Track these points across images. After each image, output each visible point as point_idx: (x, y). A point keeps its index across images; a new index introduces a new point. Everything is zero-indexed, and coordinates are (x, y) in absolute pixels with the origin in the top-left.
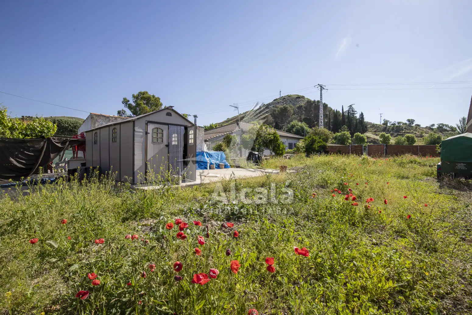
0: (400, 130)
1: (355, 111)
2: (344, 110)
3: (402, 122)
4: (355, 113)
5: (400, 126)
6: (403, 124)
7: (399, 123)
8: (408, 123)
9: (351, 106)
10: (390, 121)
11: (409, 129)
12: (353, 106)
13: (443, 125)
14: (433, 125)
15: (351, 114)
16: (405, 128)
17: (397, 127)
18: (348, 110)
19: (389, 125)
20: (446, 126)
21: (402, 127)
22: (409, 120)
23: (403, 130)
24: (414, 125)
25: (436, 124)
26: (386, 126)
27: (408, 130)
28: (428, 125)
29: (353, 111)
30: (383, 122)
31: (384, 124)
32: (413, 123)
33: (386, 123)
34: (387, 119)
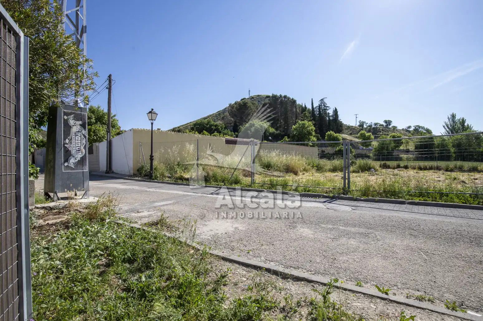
0: (378, 132)
1: (328, 107)
2: (314, 107)
3: (379, 123)
4: (328, 108)
5: (377, 128)
6: (380, 126)
7: (376, 124)
8: (384, 124)
9: (322, 100)
10: (366, 122)
11: (387, 130)
12: (325, 101)
13: (419, 127)
14: (410, 127)
15: (322, 110)
16: (382, 130)
17: (374, 128)
18: (319, 106)
19: (365, 126)
20: (423, 128)
21: (379, 129)
22: (386, 122)
23: (380, 132)
24: (390, 127)
25: (412, 126)
26: (363, 128)
27: (385, 131)
28: (405, 127)
29: (325, 106)
30: (358, 124)
31: (360, 126)
32: (390, 125)
33: (361, 125)
34: (362, 120)
